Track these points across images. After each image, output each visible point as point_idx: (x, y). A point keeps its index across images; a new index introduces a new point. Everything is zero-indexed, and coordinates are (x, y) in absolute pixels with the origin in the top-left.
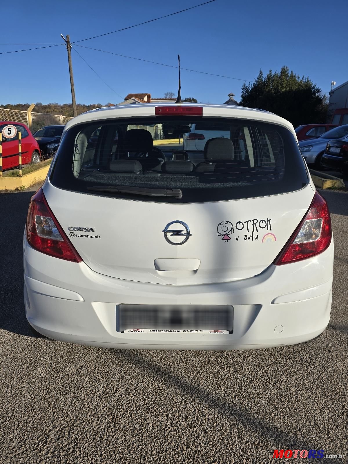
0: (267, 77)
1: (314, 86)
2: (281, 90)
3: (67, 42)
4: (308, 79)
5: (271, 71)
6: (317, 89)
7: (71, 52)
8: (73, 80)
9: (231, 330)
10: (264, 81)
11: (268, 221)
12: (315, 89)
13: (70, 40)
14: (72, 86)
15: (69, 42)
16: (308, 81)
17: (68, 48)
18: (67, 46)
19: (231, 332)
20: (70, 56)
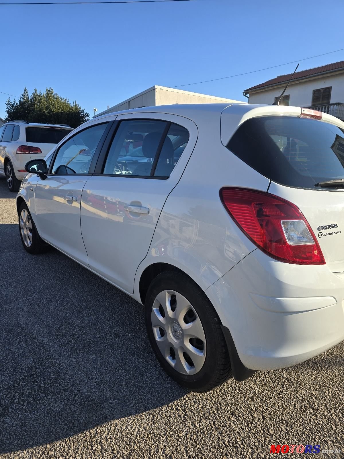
0: (33, 96)
1: (83, 111)
2: (53, 110)
4: (76, 103)
5: (35, 91)
6: (85, 113)
10: (31, 100)
12: (84, 113)
16: (76, 105)
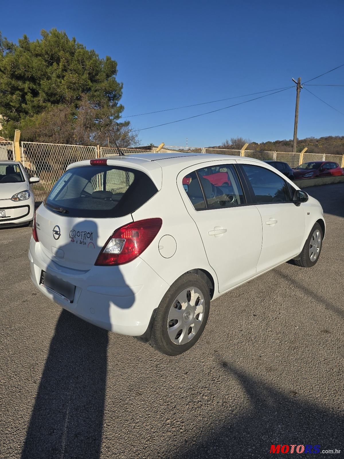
3: (297, 84)
7: (300, 93)
8: (297, 117)
9: (72, 300)
11: (91, 234)
13: (300, 82)
14: (296, 123)
15: (300, 84)
17: (297, 89)
18: (297, 88)
19: (72, 302)
20: (298, 96)
